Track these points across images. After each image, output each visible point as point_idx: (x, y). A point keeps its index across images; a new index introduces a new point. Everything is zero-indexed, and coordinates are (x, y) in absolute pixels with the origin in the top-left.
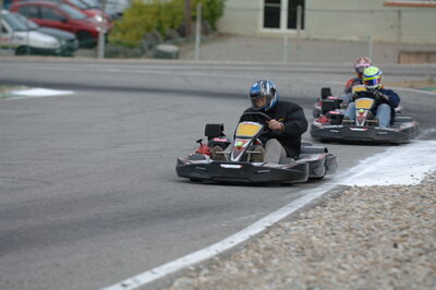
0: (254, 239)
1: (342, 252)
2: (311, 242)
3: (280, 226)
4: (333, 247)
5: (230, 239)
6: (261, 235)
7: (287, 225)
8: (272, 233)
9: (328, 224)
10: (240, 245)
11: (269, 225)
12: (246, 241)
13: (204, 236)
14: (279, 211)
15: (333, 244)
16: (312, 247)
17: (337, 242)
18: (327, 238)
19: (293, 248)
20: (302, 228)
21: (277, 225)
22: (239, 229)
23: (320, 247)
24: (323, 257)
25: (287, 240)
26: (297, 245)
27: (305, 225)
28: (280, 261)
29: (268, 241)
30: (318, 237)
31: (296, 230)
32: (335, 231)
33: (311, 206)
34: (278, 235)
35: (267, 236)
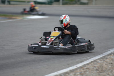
0: (85, 65)
1: (112, 69)
2: (103, 66)
4: (110, 68)
5: (77, 65)
6: (87, 64)
7: (98, 61)
8: (92, 63)
9: (112, 60)
10: (79, 67)
11: (92, 60)
12: (82, 66)
13: (69, 64)
14: (98, 56)
15: (110, 67)
16: (102, 68)
17: (112, 66)
18: (109, 65)
19: (95, 68)
20: (102, 61)
22: (81, 62)
23: (105, 68)
24: (104, 71)
25: (95, 66)
26: (97, 67)
27: (104, 60)
28: (89, 73)
29: (88, 66)
30: (106, 64)
31: (100, 62)
32: (113, 63)
33: (110, 54)
34: (94, 64)
35: (90, 64)
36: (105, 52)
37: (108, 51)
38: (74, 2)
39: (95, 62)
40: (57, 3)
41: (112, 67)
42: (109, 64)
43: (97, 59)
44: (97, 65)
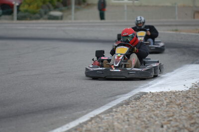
0: (81, 125)
2: (113, 126)
3: (99, 117)
4: (126, 129)
5: (67, 125)
6: (86, 123)
7: (103, 116)
8: (93, 121)
9: (127, 115)
10: (72, 128)
11: (92, 116)
12: (77, 126)
13: (52, 124)
14: (101, 108)
15: (126, 126)
16: (114, 129)
17: (129, 125)
18: (124, 123)
19: (102, 130)
20: (111, 118)
21: (97, 116)
22: (74, 119)
23: (118, 128)
25: (100, 125)
26: (104, 128)
27: (113, 116)
29: (89, 126)
30: (118, 123)
31: (107, 119)
32: (129, 119)
33: (121, 105)
34: (96, 122)
35: (90, 123)
36: (110, 101)
37: (115, 99)
38: (38, 15)
39: (98, 119)
40: (7, 17)
41: (130, 127)
42: (124, 121)
43: (100, 114)
44: (104, 125)
